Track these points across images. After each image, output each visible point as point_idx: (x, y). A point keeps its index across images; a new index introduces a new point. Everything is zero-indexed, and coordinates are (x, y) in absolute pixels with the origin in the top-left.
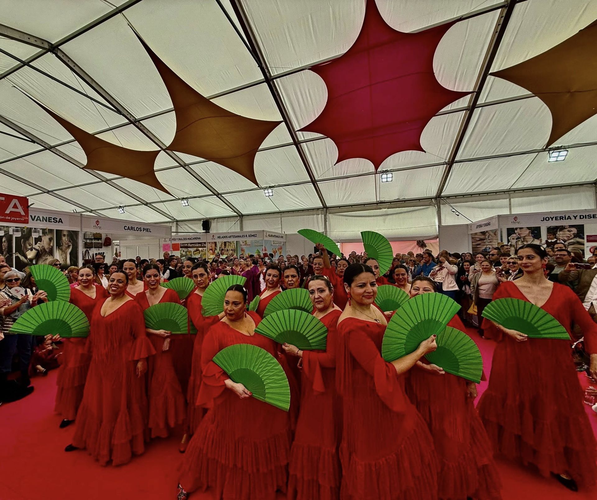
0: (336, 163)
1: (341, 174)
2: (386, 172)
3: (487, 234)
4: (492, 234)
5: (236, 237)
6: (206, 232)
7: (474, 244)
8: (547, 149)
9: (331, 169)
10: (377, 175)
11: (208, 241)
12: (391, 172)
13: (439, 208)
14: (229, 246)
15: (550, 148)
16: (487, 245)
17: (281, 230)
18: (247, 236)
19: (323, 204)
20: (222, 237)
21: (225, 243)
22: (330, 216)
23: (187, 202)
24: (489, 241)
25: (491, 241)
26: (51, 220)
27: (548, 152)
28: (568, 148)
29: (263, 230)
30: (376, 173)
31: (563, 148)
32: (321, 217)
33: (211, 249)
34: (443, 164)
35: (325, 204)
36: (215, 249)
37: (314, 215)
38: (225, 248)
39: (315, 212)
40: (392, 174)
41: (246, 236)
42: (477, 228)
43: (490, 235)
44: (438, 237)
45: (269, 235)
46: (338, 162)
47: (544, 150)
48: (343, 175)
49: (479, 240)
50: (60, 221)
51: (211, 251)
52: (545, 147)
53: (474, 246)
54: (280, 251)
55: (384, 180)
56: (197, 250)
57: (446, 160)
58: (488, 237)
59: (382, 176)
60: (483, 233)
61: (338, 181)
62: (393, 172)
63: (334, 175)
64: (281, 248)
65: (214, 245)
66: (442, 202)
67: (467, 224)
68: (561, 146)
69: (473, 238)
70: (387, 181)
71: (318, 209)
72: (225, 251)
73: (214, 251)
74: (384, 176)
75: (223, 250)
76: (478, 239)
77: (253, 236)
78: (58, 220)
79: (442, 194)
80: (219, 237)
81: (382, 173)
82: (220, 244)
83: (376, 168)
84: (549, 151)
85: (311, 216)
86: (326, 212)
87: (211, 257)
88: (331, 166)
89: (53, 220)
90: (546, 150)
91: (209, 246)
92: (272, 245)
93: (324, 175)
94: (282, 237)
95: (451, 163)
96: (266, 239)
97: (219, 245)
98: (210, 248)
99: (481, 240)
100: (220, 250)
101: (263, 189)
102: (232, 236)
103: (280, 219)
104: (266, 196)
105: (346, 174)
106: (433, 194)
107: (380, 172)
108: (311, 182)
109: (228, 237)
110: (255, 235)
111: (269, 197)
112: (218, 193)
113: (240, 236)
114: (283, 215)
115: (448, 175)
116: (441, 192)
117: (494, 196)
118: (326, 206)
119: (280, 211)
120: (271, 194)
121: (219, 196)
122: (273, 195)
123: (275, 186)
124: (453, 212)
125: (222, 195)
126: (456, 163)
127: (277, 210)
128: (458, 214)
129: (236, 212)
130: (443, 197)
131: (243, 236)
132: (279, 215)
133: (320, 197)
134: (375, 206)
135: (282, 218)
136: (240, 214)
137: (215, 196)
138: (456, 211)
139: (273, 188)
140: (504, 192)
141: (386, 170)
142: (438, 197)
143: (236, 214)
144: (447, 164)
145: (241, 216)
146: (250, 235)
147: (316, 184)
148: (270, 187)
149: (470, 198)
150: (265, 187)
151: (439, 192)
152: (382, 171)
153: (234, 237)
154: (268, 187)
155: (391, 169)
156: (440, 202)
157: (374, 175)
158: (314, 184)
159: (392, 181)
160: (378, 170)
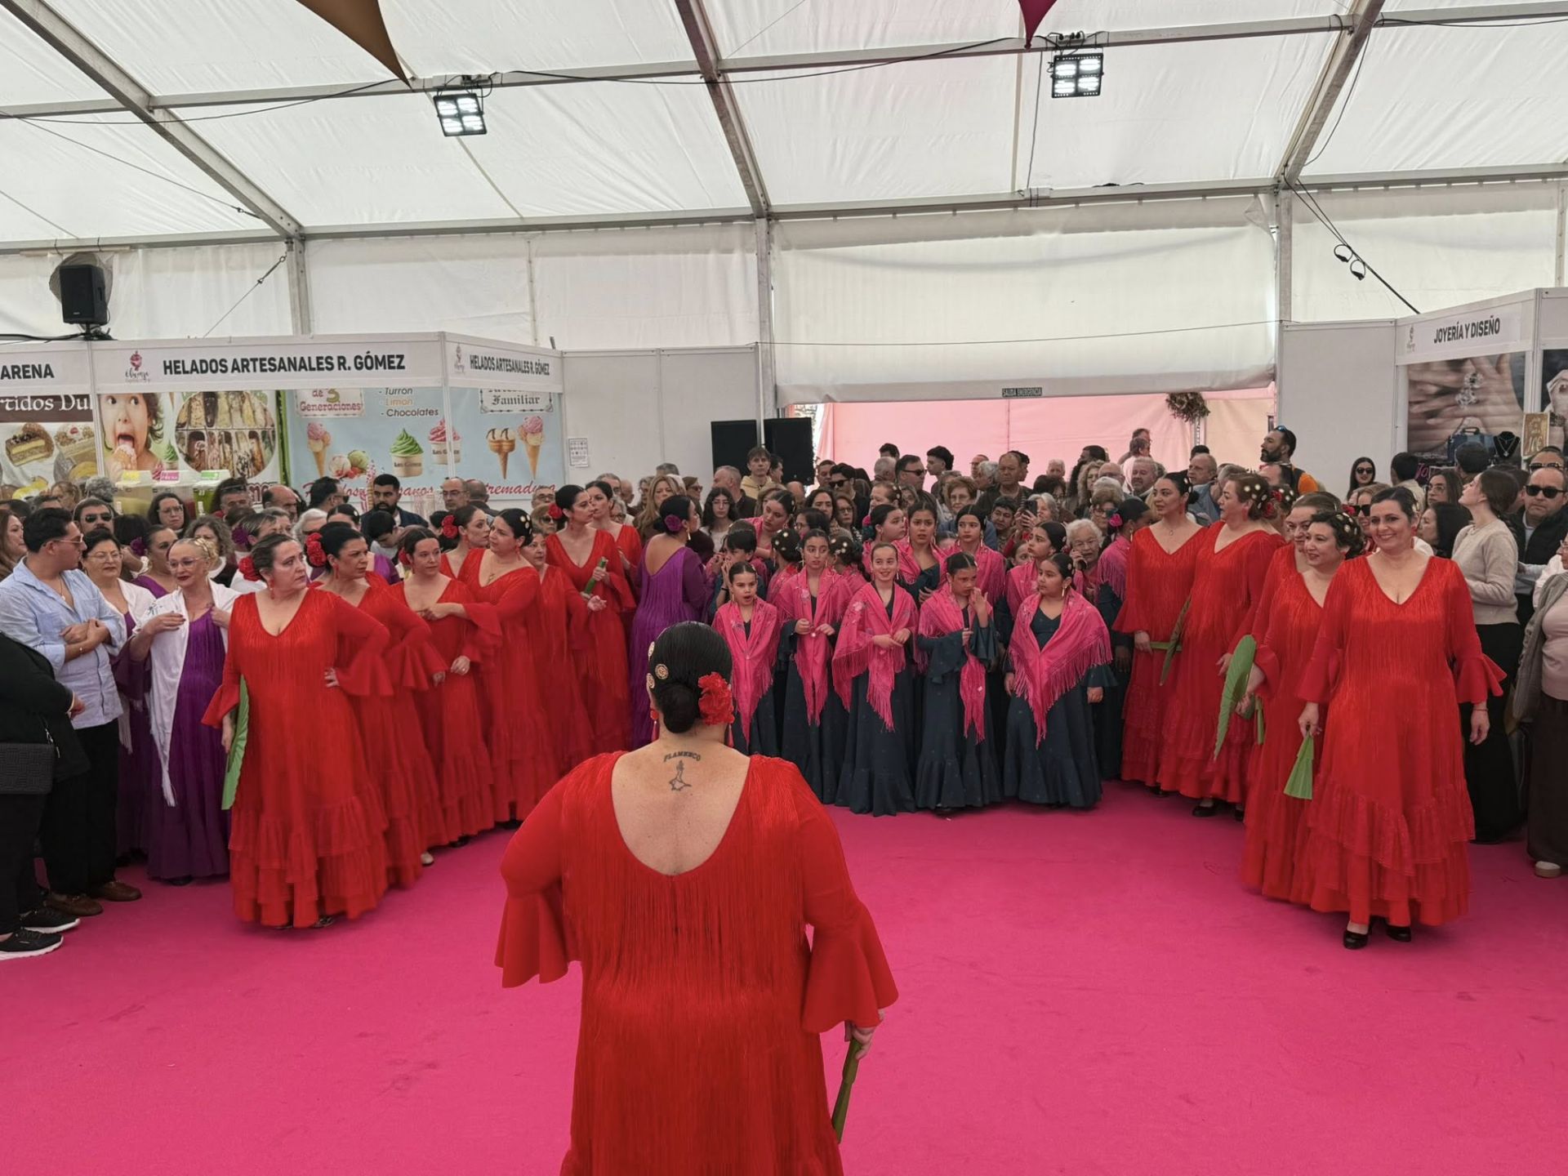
2: (1073, 45)
3: (1469, 366)
4: (1487, 366)
5: (282, 367)
6: (88, 337)
7: (1416, 409)
10: (1031, 58)
11: (107, 389)
12: (1096, 46)
13: (1286, 238)
14: (236, 416)
16: (1464, 417)
17: (528, 325)
18: (350, 363)
19: (753, 197)
20: (194, 369)
21: (210, 399)
22: (789, 263)
24: (1473, 398)
25: (1481, 397)
29: (442, 336)
30: (1028, 47)
32: (740, 264)
33: (125, 437)
34: (1327, 25)
35: (764, 194)
36: (151, 431)
37: (707, 252)
38: (211, 424)
39: (710, 233)
41: (342, 361)
42: (1435, 341)
43: (1479, 370)
44: (1273, 377)
45: (474, 360)
48: (868, 42)
49: (1438, 395)
51: (126, 447)
53: (1415, 422)
54: (532, 440)
55: (1065, 88)
56: (29, 436)
58: (1473, 381)
59: (1053, 65)
60: (1456, 365)
61: (840, 73)
62: (1105, 51)
63: (821, 38)
64: (537, 429)
65: (139, 413)
66: (1299, 207)
67: (1396, 321)
69: (1413, 384)
70: (1078, 93)
71: (727, 220)
72: (212, 442)
73: (147, 445)
74: (1065, 67)
75: (197, 436)
76: (1433, 389)
77: (387, 362)
79: (1306, 172)
80: (172, 367)
81: (1056, 48)
82: (180, 403)
83: (1032, 18)
85: (690, 256)
86: (770, 240)
87: (131, 484)
91: (112, 416)
92: (484, 410)
93: (766, 33)
94: (543, 369)
95: (1361, 27)
96: (457, 381)
97: (170, 413)
98: (122, 429)
99: (1446, 392)
100: (179, 438)
101: (425, 90)
102: (254, 360)
103: (524, 263)
104: (446, 134)
105: (882, 40)
106: (1266, 169)
107: (1043, 44)
108: (699, 69)
109: (230, 365)
110: (397, 361)
111: (463, 138)
112: (150, 96)
113: (302, 359)
114: (540, 241)
115: (1340, 86)
116: (1300, 164)
117: (1507, 193)
118: (768, 205)
119: (522, 218)
120: (473, 123)
121: (158, 116)
122: (483, 132)
123: (496, 81)
124: (1344, 259)
125: (178, 112)
126: (1383, 25)
127: (502, 213)
128: (1363, 273)
129: (258, 213)
130: (1303, 187)
131: (319, 364)
132: (518, 242)
133: (739, 159)
134: (1005, 215)
135: (534, 260)
136: (291, 229)
137: (129, 116)
138: (1354, 258)
139: (486, 91)
140: (1544, 176)
141: (1072, 36)
142: (1286, 184)
143: (260, 226)
144: (1347, 28)
145: (298, 239)
146: (364, 356)
147: (722, 86)
148: (471, 83)
149: (1411, 197)
150: (440, 84)
151: (1290, 163)
152: (1054, 38)
153: (262, 365)
154: (458, 82)
155: (1096, 34)
156: (1289, 210)
157: (1015, 56)
158: (712, 84)
159: (1098, 92)
160: (1035, 36)
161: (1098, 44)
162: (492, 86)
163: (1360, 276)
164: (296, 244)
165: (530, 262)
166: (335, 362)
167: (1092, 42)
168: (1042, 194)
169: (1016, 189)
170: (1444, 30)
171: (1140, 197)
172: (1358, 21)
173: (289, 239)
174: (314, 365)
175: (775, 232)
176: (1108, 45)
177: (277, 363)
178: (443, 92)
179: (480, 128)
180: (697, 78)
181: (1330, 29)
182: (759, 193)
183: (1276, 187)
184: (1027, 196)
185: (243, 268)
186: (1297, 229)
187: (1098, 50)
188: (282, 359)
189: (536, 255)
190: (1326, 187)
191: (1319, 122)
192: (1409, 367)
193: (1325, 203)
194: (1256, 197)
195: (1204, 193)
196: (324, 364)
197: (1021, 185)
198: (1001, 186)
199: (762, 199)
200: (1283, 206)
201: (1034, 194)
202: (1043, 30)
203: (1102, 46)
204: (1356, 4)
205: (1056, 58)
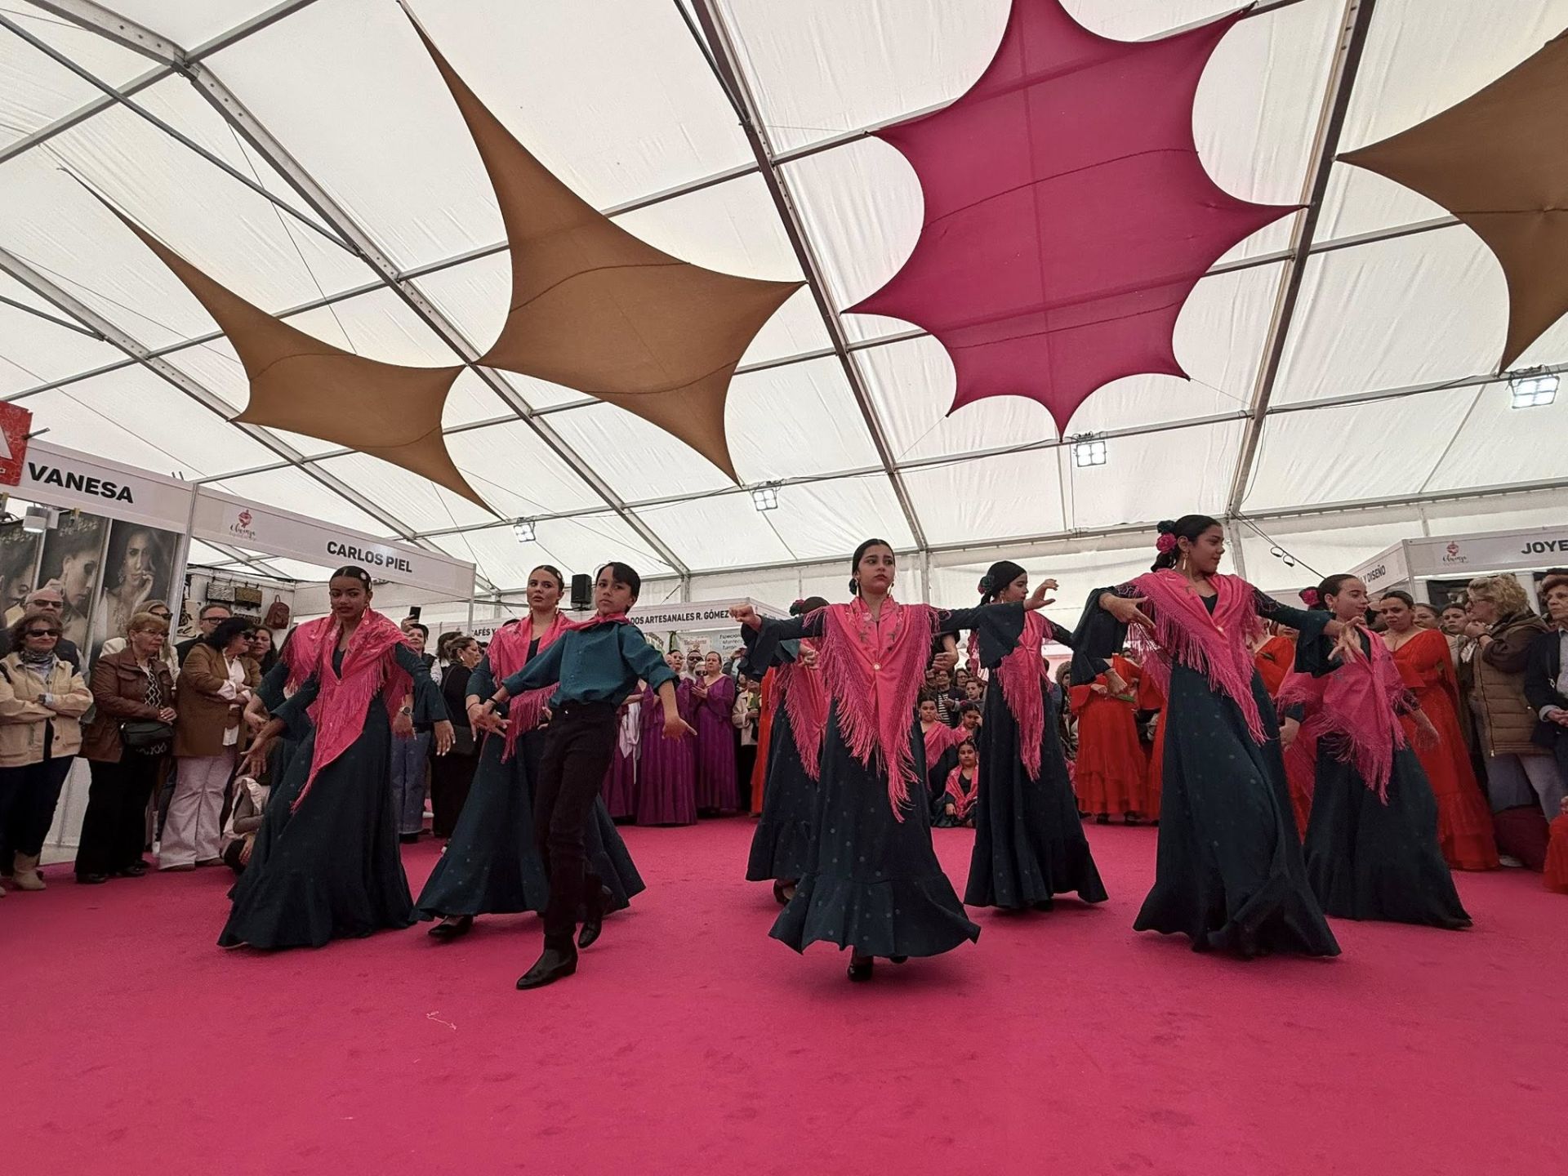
0: (952, 410)
1: (965, 448)
2: (1088, 438)
5: (674, 619)
6: (581, 609)
8: (1503, 376)
9: (938, 427)
10: (1064, 448)
12: (1101, 438)
15: (1511, 373)
18: (702, 616)
19: (918, 540)
22: (937, 573)
23: (532, 531)
26: (96, 487)
27: (1507, 382)
28: (1557, 372)
30: (1062, 443)
31: (1543, 371)
32: (912, 577)
34: (1237, 416)
35: (924, 538)
40: (1103, 443)
41: (698, 617)
46: (955, 406)
47: (1497, 378)
48: (972, 449)
50: (126, 494)
52: (1497, 371)
55: (1085, 460)
57: (1244, 403)
59: (1076, 450)
61: (959, 465)
62: (1106, 440)
63: (947, 447)
68: (1540, 367)
70: (1093, 464)
71: (904, 553)
74: (1084, 449)
77: (720, 614)
78: (118, 491)
79: (1244, 508)
81: (1077, 441)
83: (1061, 427)
84: (1510, 379)
86: (927, 564)
88: (936, 420)
89: (100, 489)
90: (1501, 377)
93: (917, 445)
95: (1258, 415)
101: (749, 490)
102: (656, 617)
103: (796, 582)
104: (758, 510)
105: (980, 446)
106: (1220, 508)
107: (1070, 440)
108: (884, 468)
109: (645, 620)
110: (725, 613)
111: (766, 512)
112: (623, 503)
113: (679, 615)
114: (805, 570)
115: (1253, 451)
116: (1239, 502)
117: (1382, 513)
118: (927, 545)
119: (797, 560)
120: (771, 504)
121: (626, 512)
122: (777, 507)
123: (783, 483)
124: (1278, 556)
125: (633, 509)
126: (1272, 413)
127: (788, 558)
128: (1292, 562)
129: (670, 564)
130: (1245, 518)
131: (687, 617)
132: (795, 572)
133: (908, 517)
134: (1061, 545)
135: (802, 580)
136: (684, 571)
137: (614, 512)
138: (1285, 554)
139: (778, 488)
140: (1407, 502)
141: (1086, 435)
142: (1233, 516)
143: (671, 571)
144: (1250, 416)
145: (687, 576)
146: (709, 612)
147: (896, 476)
148: (770, 485)
149: (1317, 519)
150: (756, 486)
151: (1233, 503)
152: (1076, 437)
153: (660, 619)
154: (765, 484)
155: (1100, 433)
156: (1237, 530)
157: (1055, 448)
158: (891, 475)
159: (1105, 463)
160: (1065, 435)
161: (1103, 437)
162: (781, 485)
163: (1291, 565)
164: (686, 578)
165: (800, 581)
166: (695, 616)
167: (1098, 437)
168: (1083, 531)
169: (1067, 529)
171: (1143, 528)
172: (1256, 413)
173: (682, 576)
174: (685, 617)
175: (931, 559)
176: (1107, 438)
177: (667, 618)
178: (758, 488)
179: (775, 506)
180: (883, 473)
181: (1240, 418)
182: (921, 537)
183: (1227, 518)
184: (1074, 532)
185: (660, 592)
186: (1244, 541)
187: (1102, 441)
188: (670, 616)
189: (804, 578)
190: (1260, 517)
191: (1246, 474)
193: (1261, 526)
196: (690, 617)
197: (1070, 526)
198: (1060, 529)
199: (923, 541)
200: (1234, 527)
201: (1078, 531)
202: (1069, 432)
203: (1103, 438)
204: (1254, 402)
205: (1077, 446)
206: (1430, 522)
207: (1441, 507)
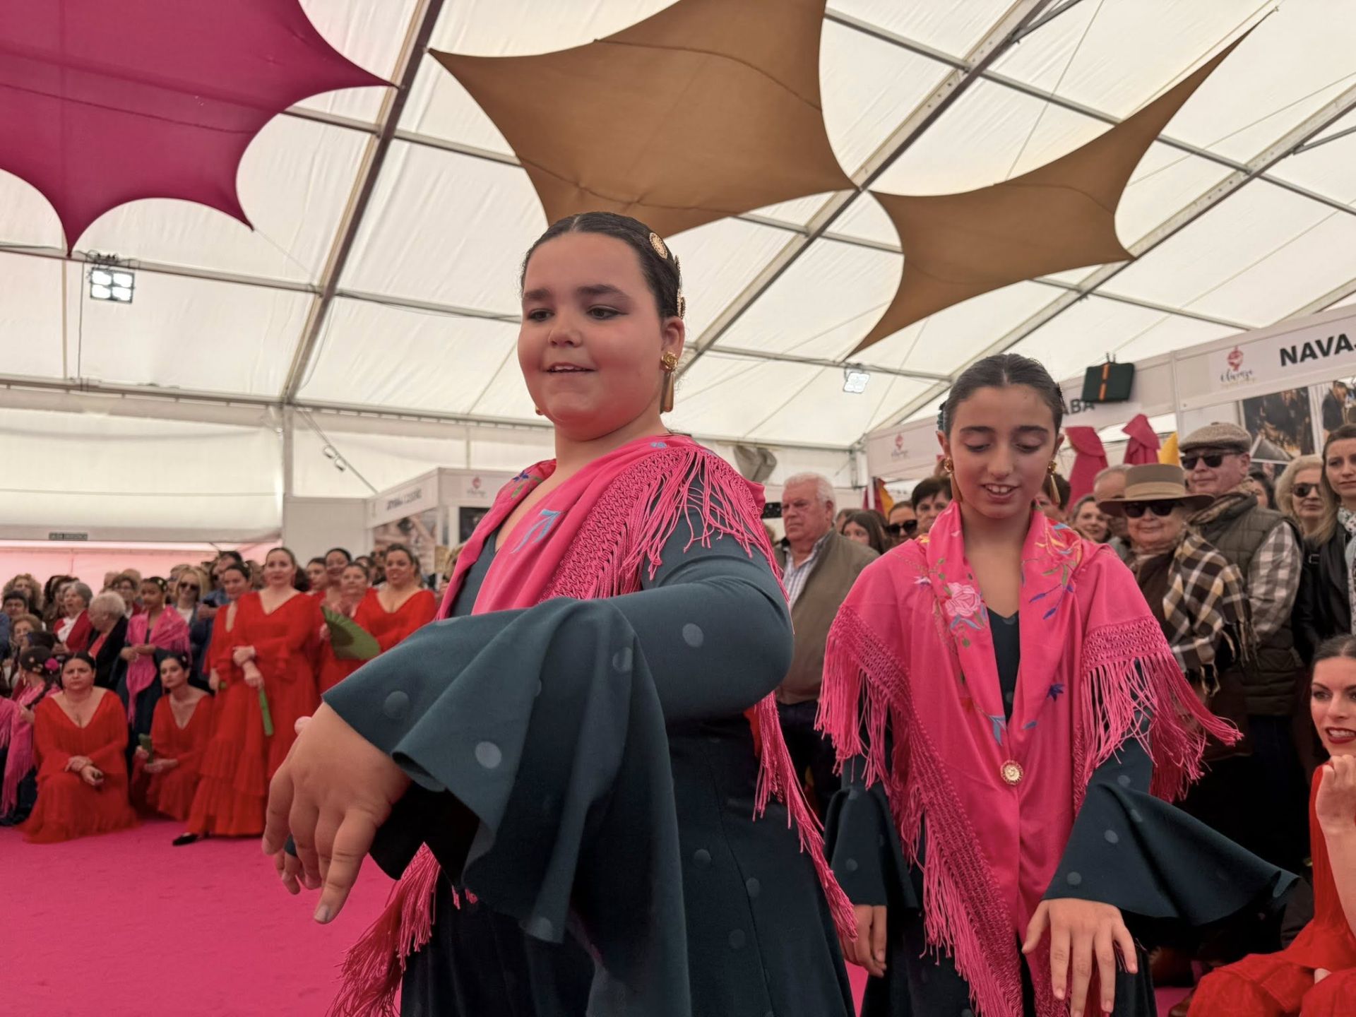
2: (108, 262)
4: (423, 531)
10: (73, 266)
12: (129, 267)
13: (288, 438)
30: (69, 258)
34: (303, 288)
40: (133, 275)
42: (389, 508)
43: (419, 534)
55: (101, 292)
57: (313, 276)
59: (91, 274)
60: (402, 523)
62: (137, 273)
66: (297, 419)
67: (365, 499)
70: (112, 299)
74: (101, 277)
79: (301, 394)
81: (95, 262)
83: (72, 232)
95: (327, 293)
106: (274, 390)
107: (84, 258)
116: (296, 387)
117: (434, 427)
124: (330, 457)
126: (341, 296)
128: (343, 467)
130: (301, 406)
134: (56, 397)
138: (337, 457)
140: (457, 419)
141: (109, 257)
142: (288, 401)
144: (317, 292)
149: (374, 422)
151: (289, 386)
152: (93, 254)
155: (129, 260)
156: (290, 419)
157: (59, 262)
159: (130, 301)
160: (75, 248)
161: (131, 267)
163: (341, 469)
167: (126, 264)
168: (91, 383)
169: (68, 376)
170: (384, 308)
171: (177, 396)
172: (324, 291)
176: (139, 269)
181: (306, 291)
183: (281, 403)
184: (78, 382)
186: (297, 434)
187: (131, 271)
190: (317, 408)
191: (307, 356)
192: (376, 529)
193: (317, 418)
194: (267, 409)
195: (228, 400)
197: (73, 373)
198: (57, 375)
200: (286, 416)
201: (84, 382)
202: (83, 244)
203: (134, 268)
204: (323, 277)
205: (93, 269)
206: (473, 444)
207: (484, 430)
